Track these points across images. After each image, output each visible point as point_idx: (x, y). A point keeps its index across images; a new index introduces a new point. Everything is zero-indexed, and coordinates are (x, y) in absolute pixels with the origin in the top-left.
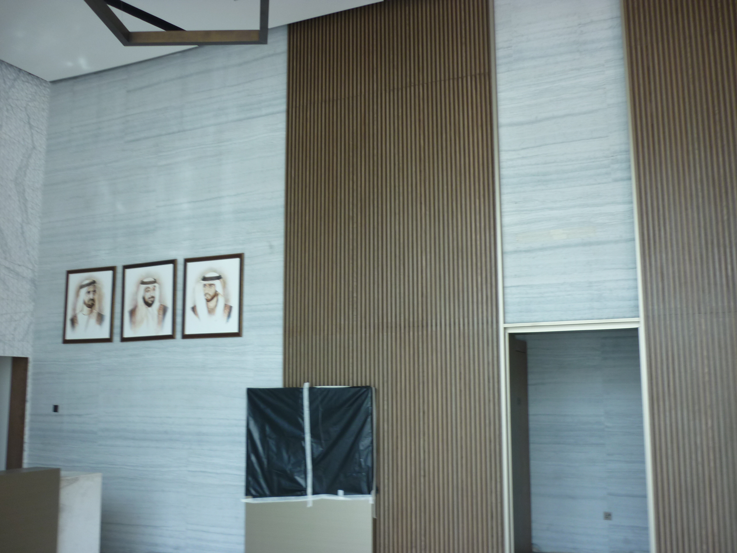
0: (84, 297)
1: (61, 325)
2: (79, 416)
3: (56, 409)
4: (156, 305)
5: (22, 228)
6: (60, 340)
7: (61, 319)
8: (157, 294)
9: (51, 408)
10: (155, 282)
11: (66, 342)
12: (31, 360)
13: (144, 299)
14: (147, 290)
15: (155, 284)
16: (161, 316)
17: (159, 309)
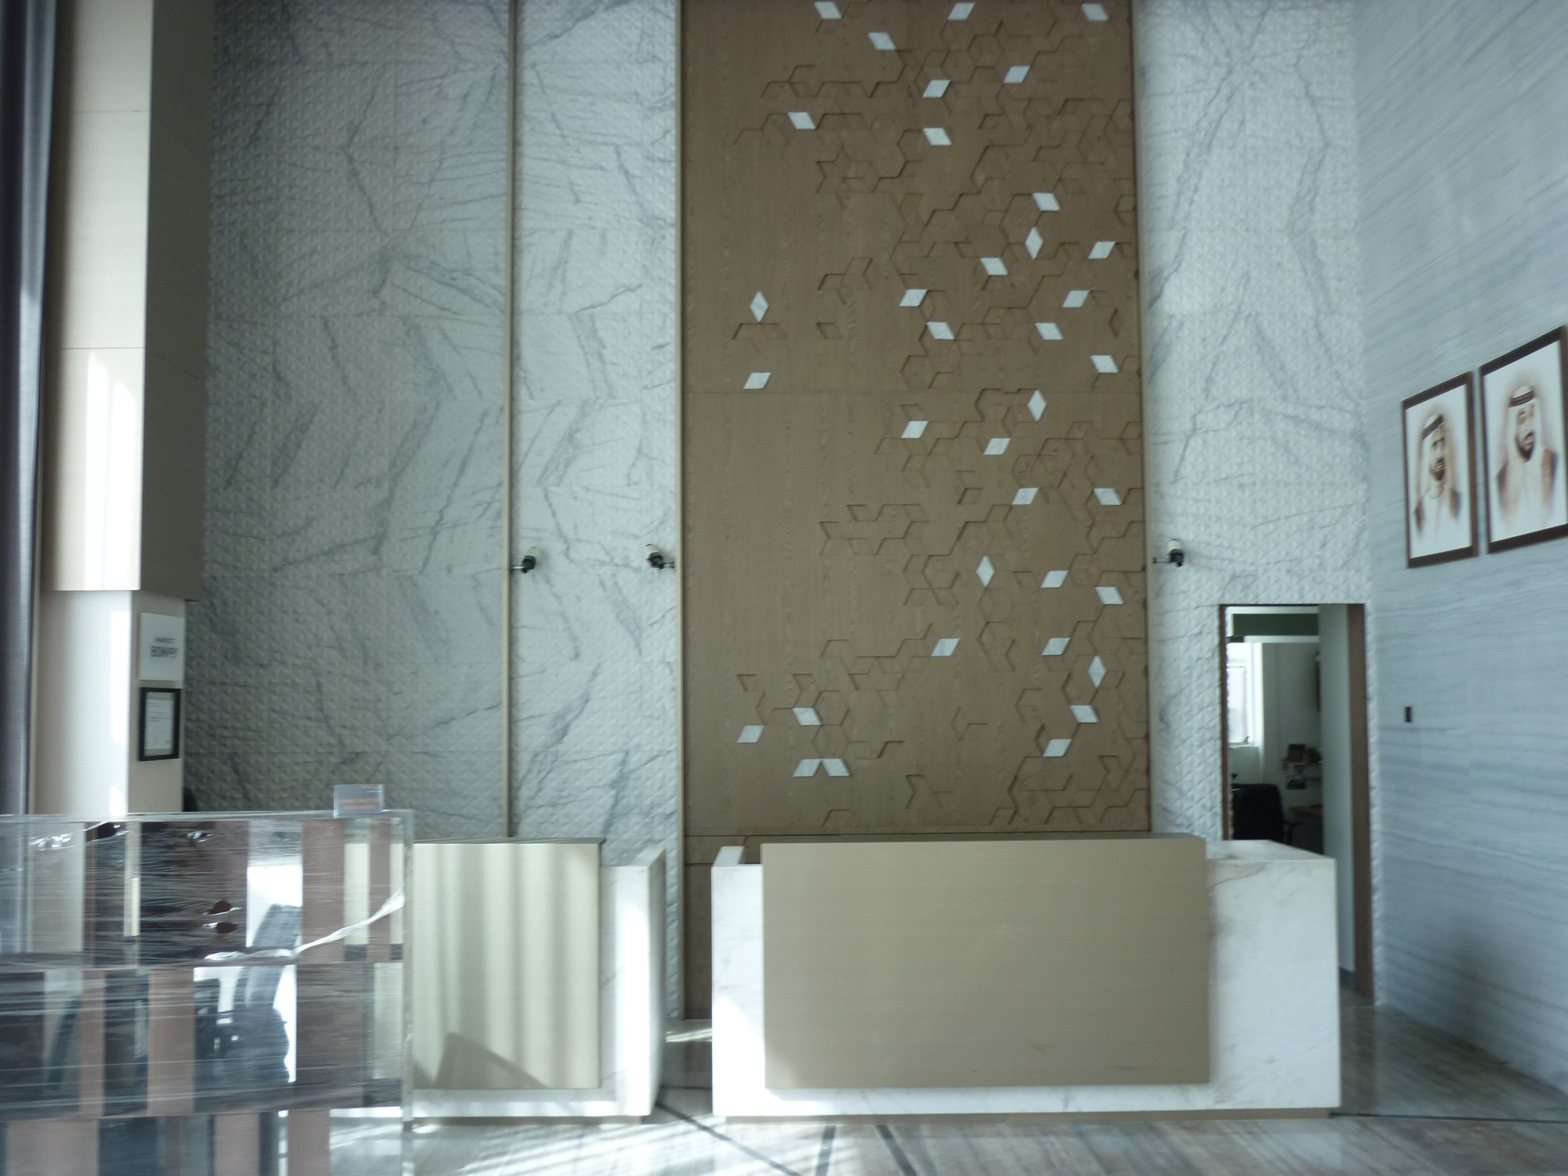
0: (1430, 456)
1: (1402, 527)
2: (1442, 730)
3: (1408, 714)
4: (1538, 454)
5: (1317, 325)
6: (1404, 562)
7: (1401, 514)
8: (1536, 424)
9: (1402, 716)
10: (1530, 396)
11: (1415, 563)
12: (1369, 608)
13: (1517, 440)
14: (1521, 420)
15: (1532, 401)
16: (1548, 479)
17: (1544, 463)
